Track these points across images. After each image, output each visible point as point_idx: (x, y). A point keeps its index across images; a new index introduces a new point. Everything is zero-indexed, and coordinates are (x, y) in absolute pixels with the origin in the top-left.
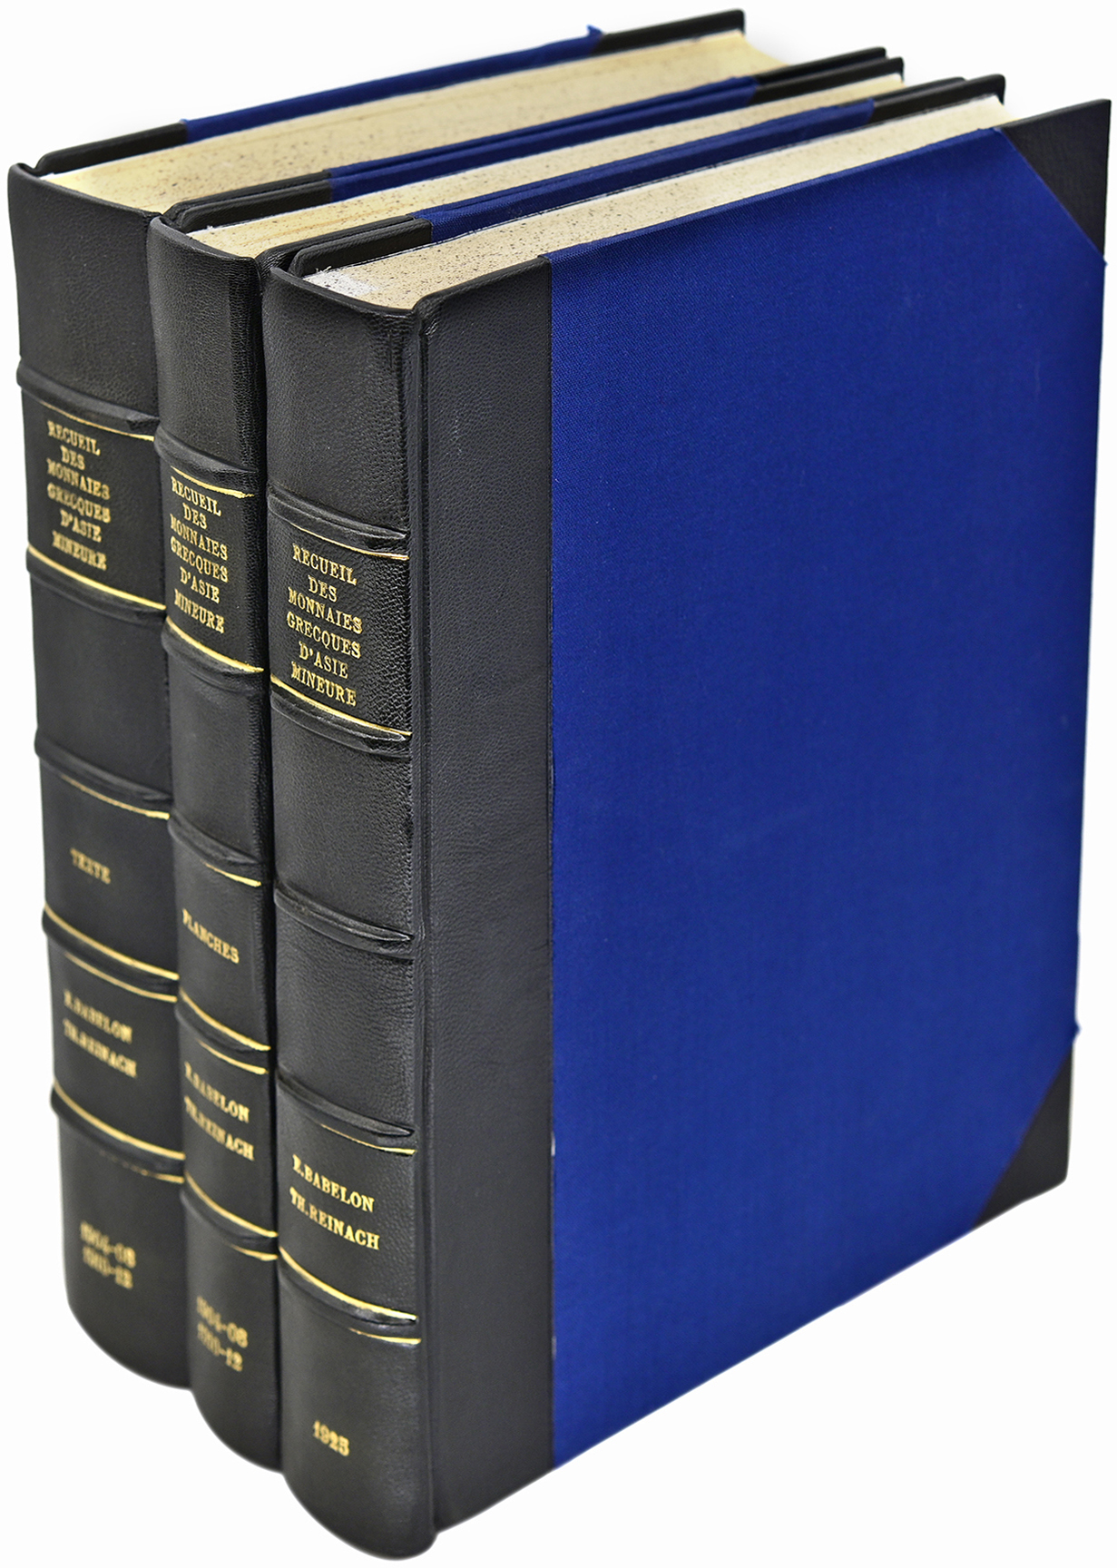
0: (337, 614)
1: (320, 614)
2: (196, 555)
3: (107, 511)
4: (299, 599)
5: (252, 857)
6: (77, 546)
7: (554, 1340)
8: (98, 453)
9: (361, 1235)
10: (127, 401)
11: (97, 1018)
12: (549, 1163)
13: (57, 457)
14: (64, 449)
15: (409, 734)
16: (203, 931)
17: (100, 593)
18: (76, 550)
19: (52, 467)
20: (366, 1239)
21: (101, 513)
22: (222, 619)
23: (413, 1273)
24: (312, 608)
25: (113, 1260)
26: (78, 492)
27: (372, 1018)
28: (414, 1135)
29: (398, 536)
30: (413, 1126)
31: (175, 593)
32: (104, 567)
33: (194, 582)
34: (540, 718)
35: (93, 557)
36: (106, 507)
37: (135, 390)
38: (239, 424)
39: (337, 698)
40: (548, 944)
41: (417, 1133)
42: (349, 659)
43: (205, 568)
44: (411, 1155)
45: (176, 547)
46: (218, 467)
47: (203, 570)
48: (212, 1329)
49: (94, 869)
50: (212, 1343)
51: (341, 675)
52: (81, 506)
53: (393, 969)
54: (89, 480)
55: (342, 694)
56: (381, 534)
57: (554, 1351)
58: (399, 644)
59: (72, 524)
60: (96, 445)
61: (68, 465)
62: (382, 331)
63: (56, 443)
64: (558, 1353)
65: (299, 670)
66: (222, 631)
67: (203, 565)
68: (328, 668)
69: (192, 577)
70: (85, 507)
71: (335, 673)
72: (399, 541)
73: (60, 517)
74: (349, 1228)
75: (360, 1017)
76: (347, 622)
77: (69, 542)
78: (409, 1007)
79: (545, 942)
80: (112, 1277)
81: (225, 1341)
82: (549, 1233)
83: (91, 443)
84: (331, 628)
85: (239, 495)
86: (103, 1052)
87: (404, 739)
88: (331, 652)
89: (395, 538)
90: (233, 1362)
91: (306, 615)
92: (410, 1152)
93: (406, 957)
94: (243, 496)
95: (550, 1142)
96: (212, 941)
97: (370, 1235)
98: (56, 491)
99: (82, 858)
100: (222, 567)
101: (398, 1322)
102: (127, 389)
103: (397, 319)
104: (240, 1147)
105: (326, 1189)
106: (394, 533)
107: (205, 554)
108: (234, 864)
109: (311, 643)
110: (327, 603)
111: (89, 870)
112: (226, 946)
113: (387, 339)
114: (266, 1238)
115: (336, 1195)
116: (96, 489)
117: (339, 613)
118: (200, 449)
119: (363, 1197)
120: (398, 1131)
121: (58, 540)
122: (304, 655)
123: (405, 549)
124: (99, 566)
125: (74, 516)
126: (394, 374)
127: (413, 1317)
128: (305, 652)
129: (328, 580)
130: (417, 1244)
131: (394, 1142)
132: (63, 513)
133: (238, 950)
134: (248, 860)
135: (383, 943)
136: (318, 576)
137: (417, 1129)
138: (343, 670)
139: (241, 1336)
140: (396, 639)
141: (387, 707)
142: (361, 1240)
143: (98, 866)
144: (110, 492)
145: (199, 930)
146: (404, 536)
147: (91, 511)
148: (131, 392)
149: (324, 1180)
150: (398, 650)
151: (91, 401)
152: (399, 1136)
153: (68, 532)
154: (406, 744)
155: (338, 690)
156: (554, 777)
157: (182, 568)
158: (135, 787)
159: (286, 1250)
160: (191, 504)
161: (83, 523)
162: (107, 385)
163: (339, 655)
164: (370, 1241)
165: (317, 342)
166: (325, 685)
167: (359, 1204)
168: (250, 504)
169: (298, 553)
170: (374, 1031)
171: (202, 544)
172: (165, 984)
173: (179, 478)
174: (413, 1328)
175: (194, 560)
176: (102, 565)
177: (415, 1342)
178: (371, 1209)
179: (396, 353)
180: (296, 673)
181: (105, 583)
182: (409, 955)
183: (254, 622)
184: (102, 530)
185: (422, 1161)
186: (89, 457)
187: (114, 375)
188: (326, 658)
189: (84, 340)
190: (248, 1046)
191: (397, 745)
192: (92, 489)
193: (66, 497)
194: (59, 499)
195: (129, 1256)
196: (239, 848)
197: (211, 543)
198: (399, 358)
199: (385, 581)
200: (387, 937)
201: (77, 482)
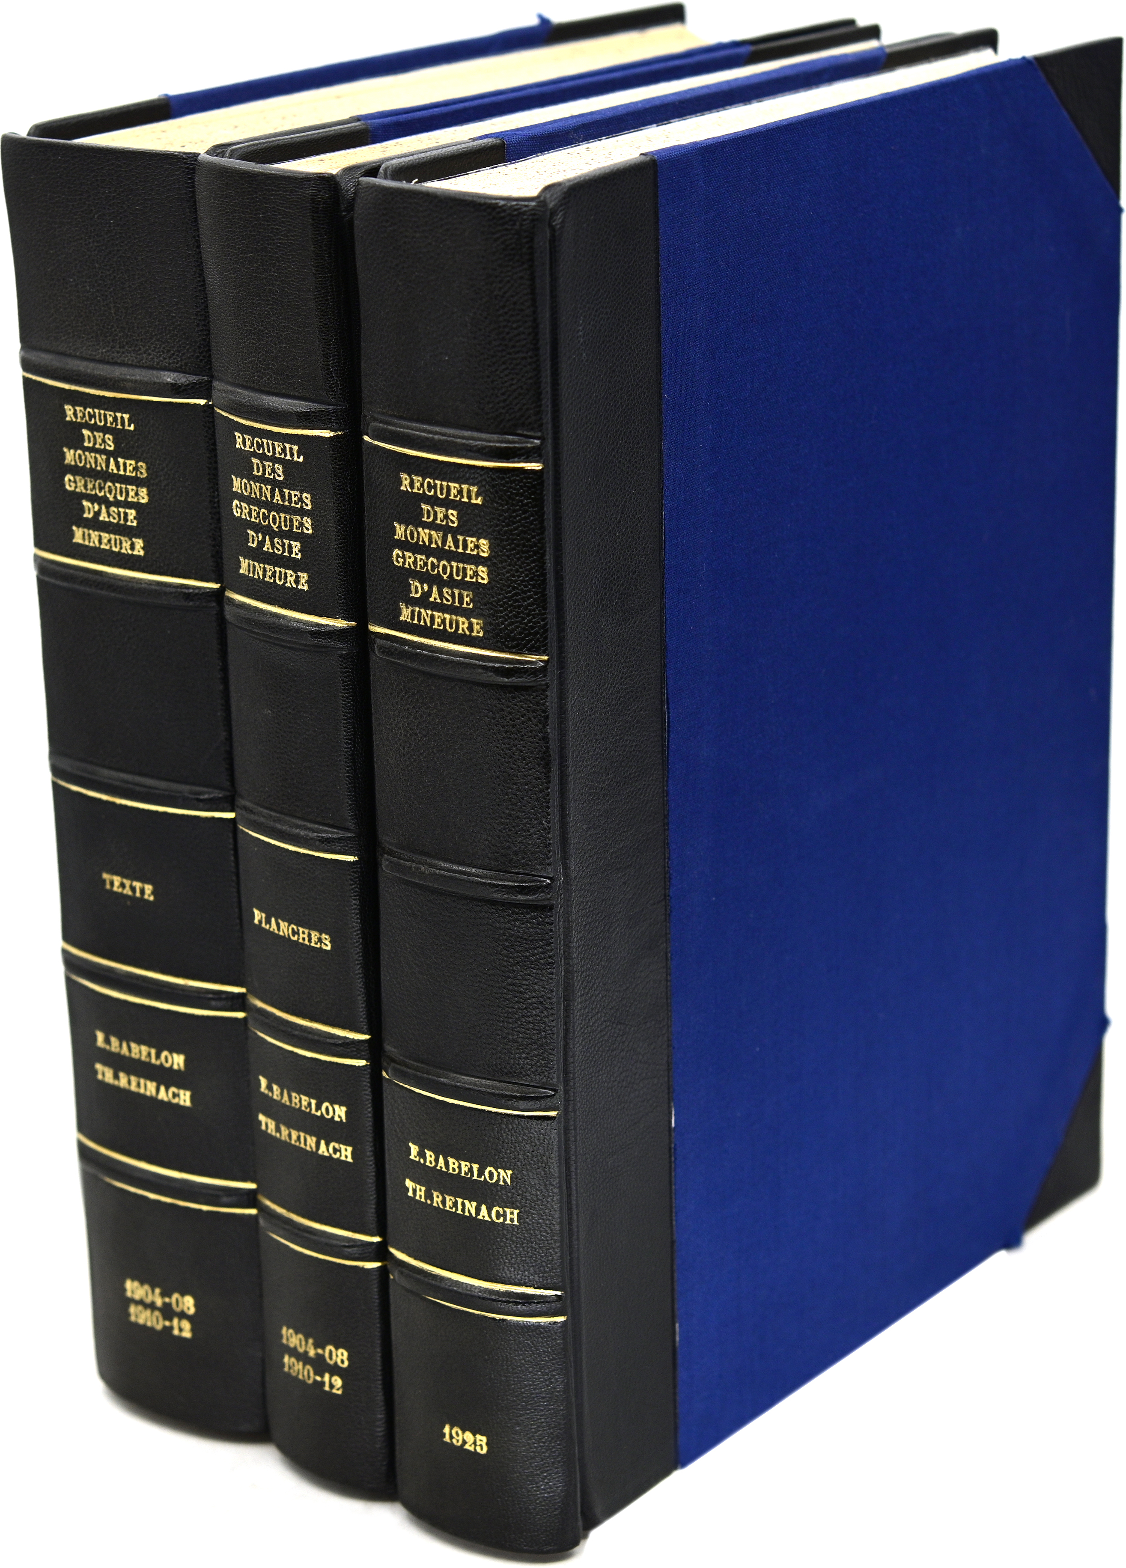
0: (458, 540)
1: (436, 543)
2: (269, 512)
3: (143, 492)
4: (408, 532)
5: (347, 829)
6: (105, 536)
7: (677, 1325)
8: (132, 428)
9: (498, 1212)
10: (170, 364)
11: (140, 1051)
12: (670, 1135)
13: (77, 443)
14: (86, 432)
15: (546, 658)
16: (283, 925)
17: (139, 581)
18: (105, 541)
19: (70, 456)
20: (505, 1215)
21: (137, 494)
22: (305, 575)
23: (558, 1244)
24: (426, 540)
25: (168, 1312)
26: (106, 476)
27: (507, 974)
28: (557, 1096)
29: (532, 443)
30: (556, 1085)
31: (240, 562)
32: (142, 553)
33: (268, 542)
34: (655, 654)
35: (126, 545)
36: (142, 487)
37: (179, 351)
38: (326, 356)
39: (460, 631)
40: (665, 898)
41: (561, 1093)
42: (475, 587)
43: (283, 524)
44: (554, 1118)
45: (239, 510)
46: (301, 406)
47: (279, 527)
48: (303, 1358)
49: (133, 889)
50: (303, 1372)
51: (465, 605)
52: (110, 492)
53: (532, 918)
54: (121, 460)
55: (466, 625)
56: (514, 442)
57: (677, 1339)
58: (533, 562)
59: (98, 514)
60: (129, 420)
61: (92, 450)
62: (510, 220)
63: (76, 427)
64: (680, 1340)
65: (409, 610)
66: (306, 588)
67: (278, 521)
68: (448, 600)
69: (264, 538)
70: (112, 491)
71: (457, 604)
72: (533, 448)
73: (82, 509)
74: (484, 1207)
75: (494, 975)
76: (471, 546)
77: (95, 535)
78: (550, 957)
79: (663, 897)
80: (168, 1330)
81: (320, 1365)
82: (671, 1212)
83: (122, 418)
84: (451, 556)
85: (327, 434)
86: (149, 1088)
87: (542, 664)
88: (452, 583)
89: (529, 445)
90: (332, 1386)
91: (416, 548)
92: (553, 1113)
93: (546, 903)
94: (332, 434)
95: (670, 1113)
96: (294, 933)
97: (508, 1211)
98: (75, 482)
99: (117, 880)
100: (305, 518)
101: (543, 1299)
102: (168, 351)
103: (526, 206)
104: (335, 1151)
105: (454, 1170)
106: (527, 440)
107: (280, 509)
108: (328, 841)
109: (424, 577)
110: (446, 530)
111: (127, 891)
112: (315, 935)
113: (517, 227)
114: (372, 1243)
115: (466, 1174)
116: (129, 468)
117: (461, 538)
118: (276, 391)
119: (499, 1170)
120: (540, 1093)
121: (79, 535)
122: (417, 592)
123: (540, 456)
124: (135, 553)
125: (100, 505)
126: (525, 266)
127: (559, 1293)
128: (417, 588)
129: (447, 503)
130: (561, 1213)
131: (538, 1104)
132: (86, 503)
133: (330, 937)
134: (341, 834)
135: (522, 890)
136: (434, 501)
137: (561, 1087)
138: (467, 599)
139: (341, 1357)
140: (530, 556)
141: (520, 633)
142: (498, 1218)
143: (138, 885)
144: (148, 469)
145: (278, 925)
146: (537, 442)
147: (124, 494)
148: (173, 354)
149: (451, 1160)
150: (534, 568)
151: (124, 370)
152: (542, 1097)
153: (95, 524)
154: (544, 670)
155: (461, 623)
156: (669, 717)
157: (249, 531)
158: (185, 788)
159: (398, 1249)
160: (263, 457)
161: (113, 509)
162: (143, 349)
163: (463, 585)
164: (509, 1216)
165: (430, 244)
166: (443, 621)
167: (495, 1178)
168: (340, 442)
169: (406, 482)
170: (511, 987)
171: (277, 497)
172: (226, 999)
173: (245, 430)
174: (559, 1305)
175: (265, 517)
176: (139, 551)
177: (561, 1319)
178: (509, 1181)
179: (527, 242)
180: (405, 614)
181: (143, 571)
182: (549, 899)
183: (346, 572)
184: (137, 513)
185: (566, 1123)
186: (119, 435)
187: (151, 338)
188: (445, 590)
189: (112, 305)
190: (345, 1038)
191: (534, 672)
192: (125, 470)
193: (90, 486)
194: (80, 489)
195: (188, 1303)
196: (332, 823)
197: (290, 494)
198: (531, 248)
199: (517, 495)
200: (525, 882)
201: (104, 466)
